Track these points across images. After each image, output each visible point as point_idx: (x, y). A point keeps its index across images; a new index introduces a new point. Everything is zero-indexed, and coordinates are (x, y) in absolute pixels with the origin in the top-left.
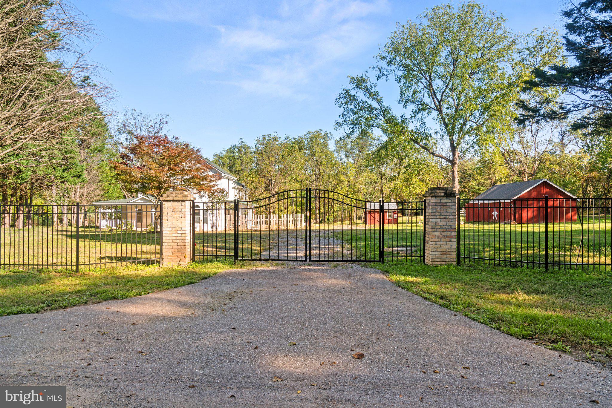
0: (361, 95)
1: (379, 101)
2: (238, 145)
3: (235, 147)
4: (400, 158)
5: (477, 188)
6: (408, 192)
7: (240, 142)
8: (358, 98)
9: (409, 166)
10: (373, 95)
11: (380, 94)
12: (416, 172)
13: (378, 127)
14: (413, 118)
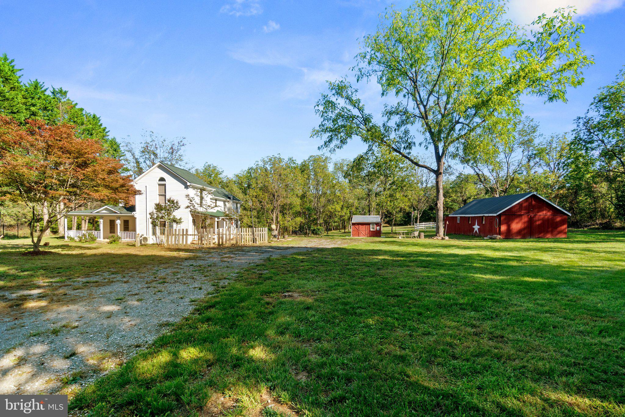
0: (341, 102)
1: (361, 110)
2: (254, 167)
3: (252, 168)
4: (386, 176)
5: (451, 204)
6: (392, 206)
7: (256, 164)
8: (338, 105)
9: (393, 183)
10: (355, 104)
11: (361, 101)
12: (400, 189)
13: (357, 135)
14: (397, 131)
